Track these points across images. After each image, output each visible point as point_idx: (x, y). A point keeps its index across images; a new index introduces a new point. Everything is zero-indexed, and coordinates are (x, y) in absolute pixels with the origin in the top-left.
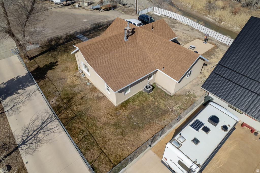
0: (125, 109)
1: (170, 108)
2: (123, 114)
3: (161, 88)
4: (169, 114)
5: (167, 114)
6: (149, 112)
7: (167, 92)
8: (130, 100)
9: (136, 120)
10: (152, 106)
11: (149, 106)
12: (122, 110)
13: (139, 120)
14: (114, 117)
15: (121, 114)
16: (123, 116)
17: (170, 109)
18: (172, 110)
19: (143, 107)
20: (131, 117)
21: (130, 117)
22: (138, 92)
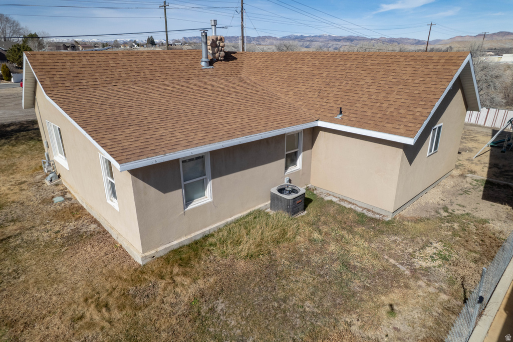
0: (185, 274)
1: (402, 264)
2: (171, 299)
3: (338, 202)
4: (407, 286)
5: (397, 287)
6: (304, 281)
7: (365, 212)
8: (212, 240)
9: (239, 325)
10: (316, 258)
11: (298, 258)
12: (167, 277)
13: (254, 324)
14: (116, 314)
15: (158, 298)
16: (167, 306)
17: (400, 266)
18: (414, 271)
19: (273, 263)
20: (212, 310)
21: (204, 309)
22: (248, 211)
